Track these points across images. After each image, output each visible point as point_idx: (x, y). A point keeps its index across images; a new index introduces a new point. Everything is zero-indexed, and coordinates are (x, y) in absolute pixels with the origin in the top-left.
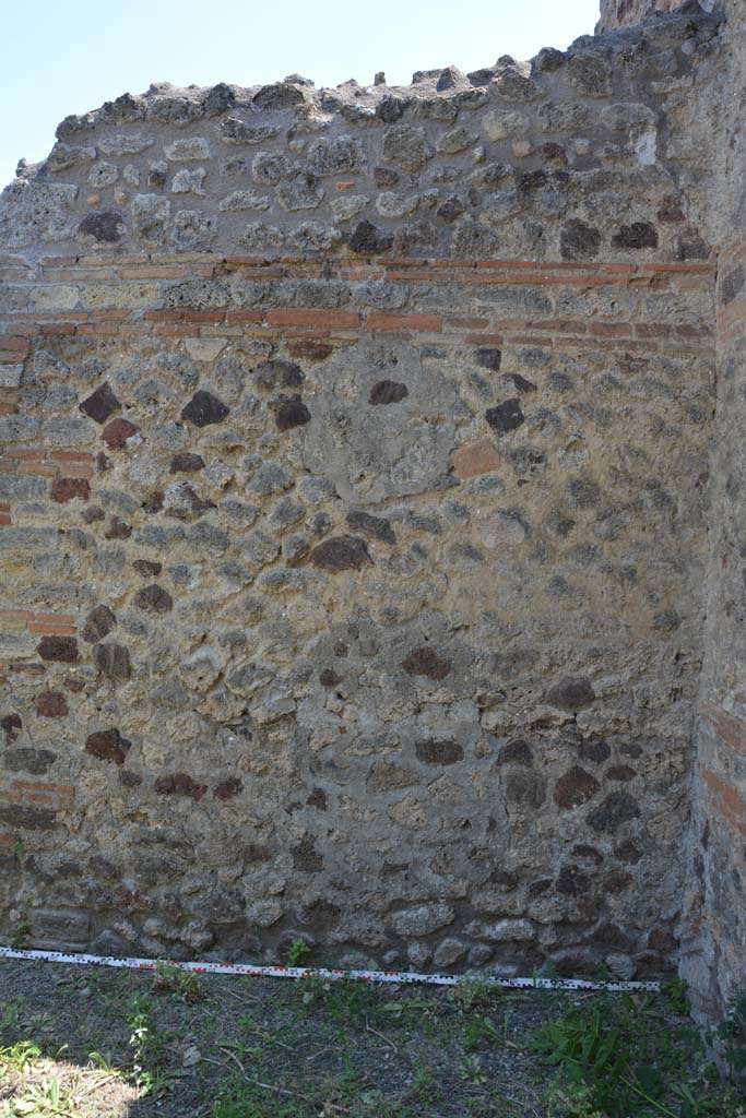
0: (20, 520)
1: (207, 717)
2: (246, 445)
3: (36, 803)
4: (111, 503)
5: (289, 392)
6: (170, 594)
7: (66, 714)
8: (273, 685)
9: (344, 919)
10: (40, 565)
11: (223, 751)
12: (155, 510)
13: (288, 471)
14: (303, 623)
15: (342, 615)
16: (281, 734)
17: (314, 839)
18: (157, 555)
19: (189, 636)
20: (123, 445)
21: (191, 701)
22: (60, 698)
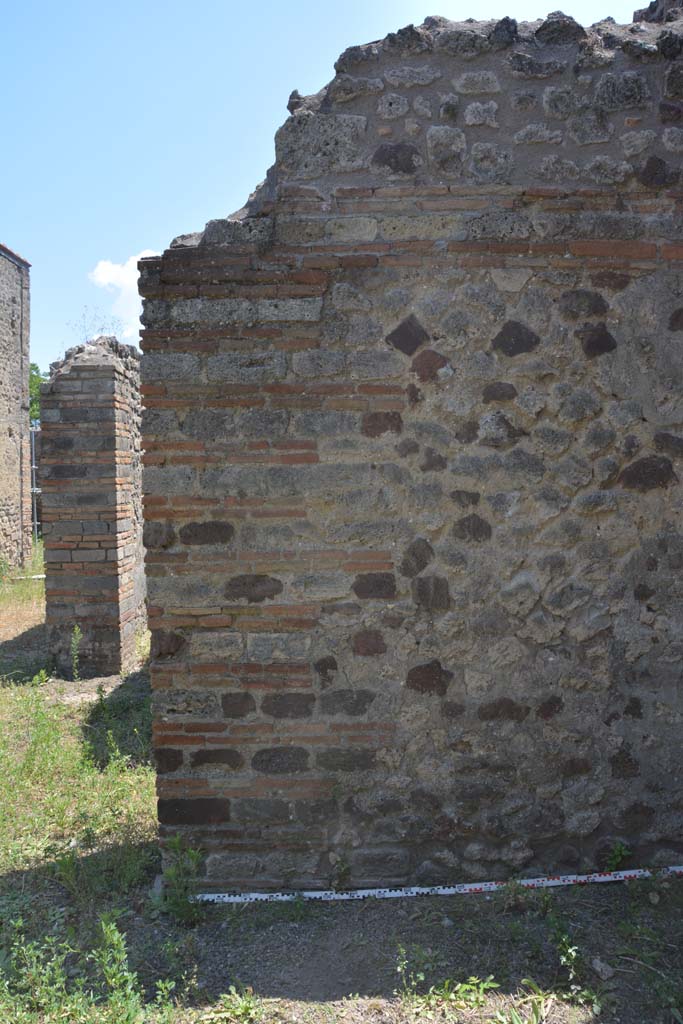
0: (328, 458)
1: (527, 641)
2: (557, 373)
3: (355, 744)
4: (425, 434)
5: (594, 321)
6: (490, 522)
7: (385, 651)
8: (591, 603)
9: (659, 819)
10: (354, 502)
11: (544, 673)
12: (469, 440)
13: (596, 396)
14: (617, 541)
15: (652, 531)
16: (600, 650)
17: (630, 746)
18: (475, 485)
19: (510, 562)
20: (434, 377)
21: (512, 626)
22: (378, 635)
